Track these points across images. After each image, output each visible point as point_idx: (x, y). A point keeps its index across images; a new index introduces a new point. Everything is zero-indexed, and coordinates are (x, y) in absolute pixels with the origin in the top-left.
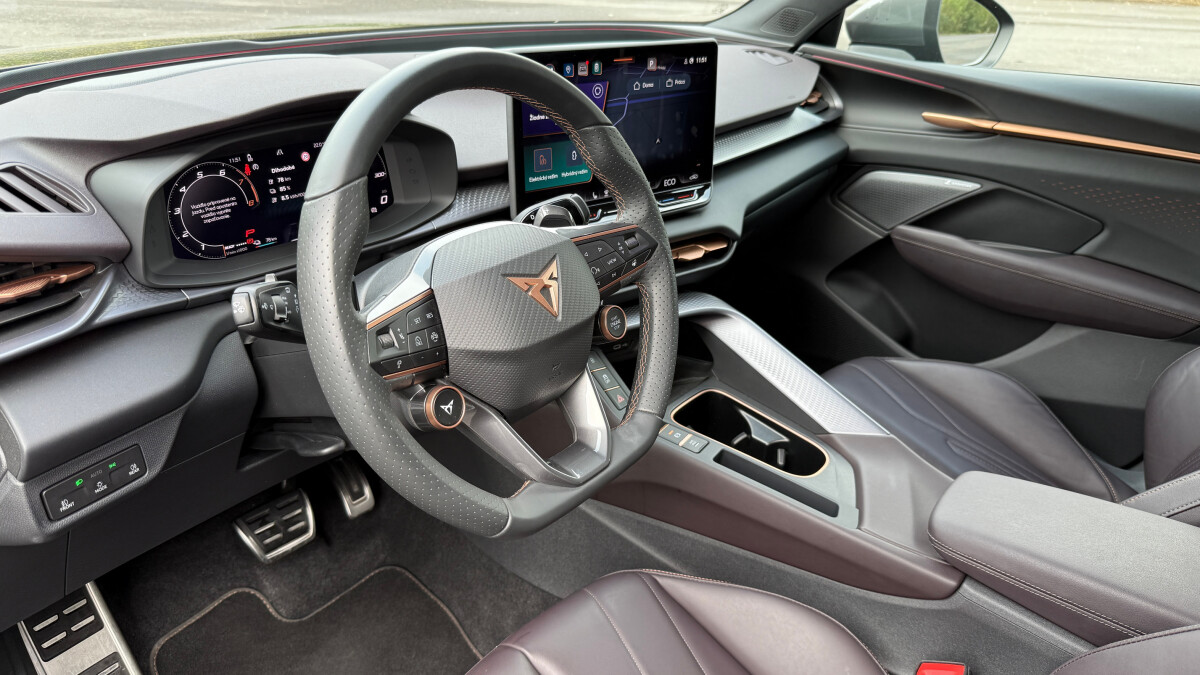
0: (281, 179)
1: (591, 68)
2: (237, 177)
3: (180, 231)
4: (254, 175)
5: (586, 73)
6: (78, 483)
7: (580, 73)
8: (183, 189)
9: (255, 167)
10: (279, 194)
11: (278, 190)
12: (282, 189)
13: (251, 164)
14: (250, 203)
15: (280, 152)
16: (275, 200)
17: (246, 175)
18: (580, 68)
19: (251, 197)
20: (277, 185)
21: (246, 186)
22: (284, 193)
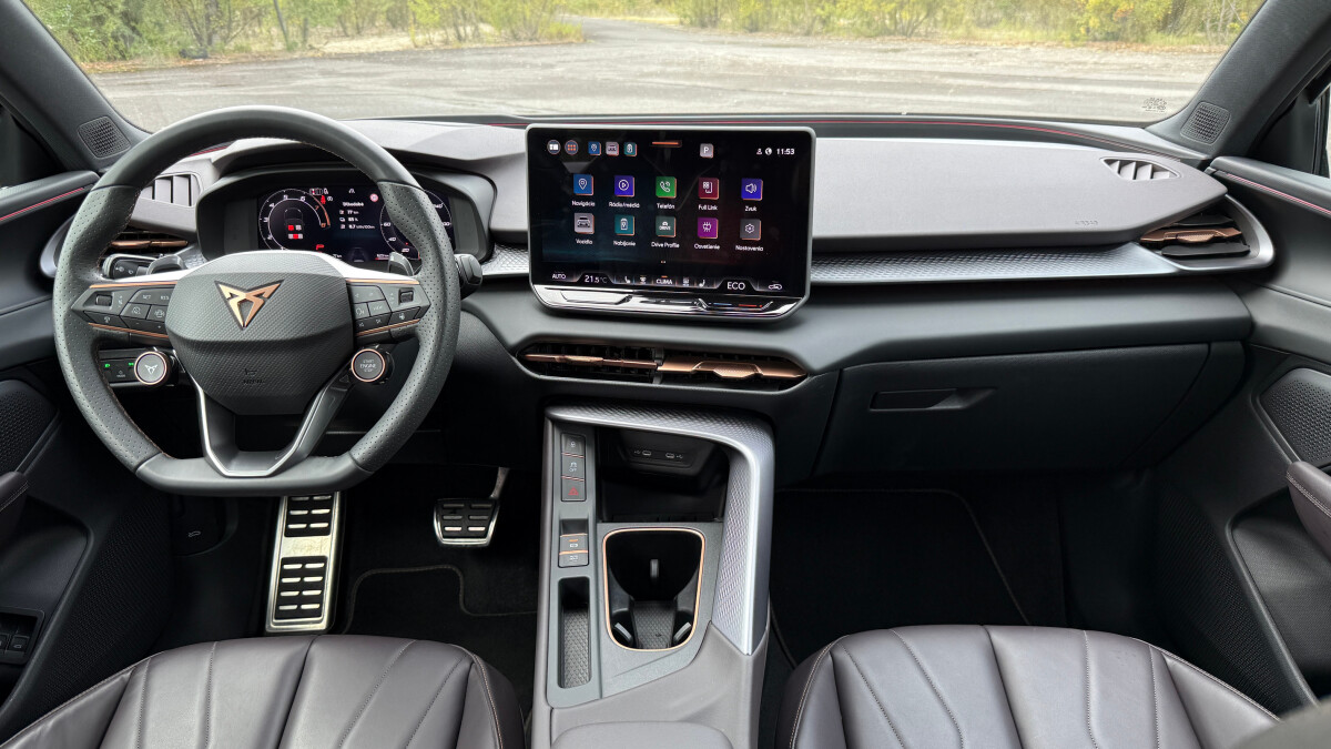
0: (350, 212)
1: (622, 149)
2: (314, 204)
3: (266, 234)
4: (328, 204)
5: (616, 153)
6: (107, 366)
7: (608, 153)
8: (272, 205)
9: (330, 198)
10: (347, 223)
11: (347, 220)
12: (351, 219)
13: (326, 196)
14: (323, 225)
15: (352, 191)
16: (343, 227)
17: (321, 203)
18: (608, 147)
19: (324, 220)
20: (346, 216)
21: (320, 211)
22: (351, 223)
